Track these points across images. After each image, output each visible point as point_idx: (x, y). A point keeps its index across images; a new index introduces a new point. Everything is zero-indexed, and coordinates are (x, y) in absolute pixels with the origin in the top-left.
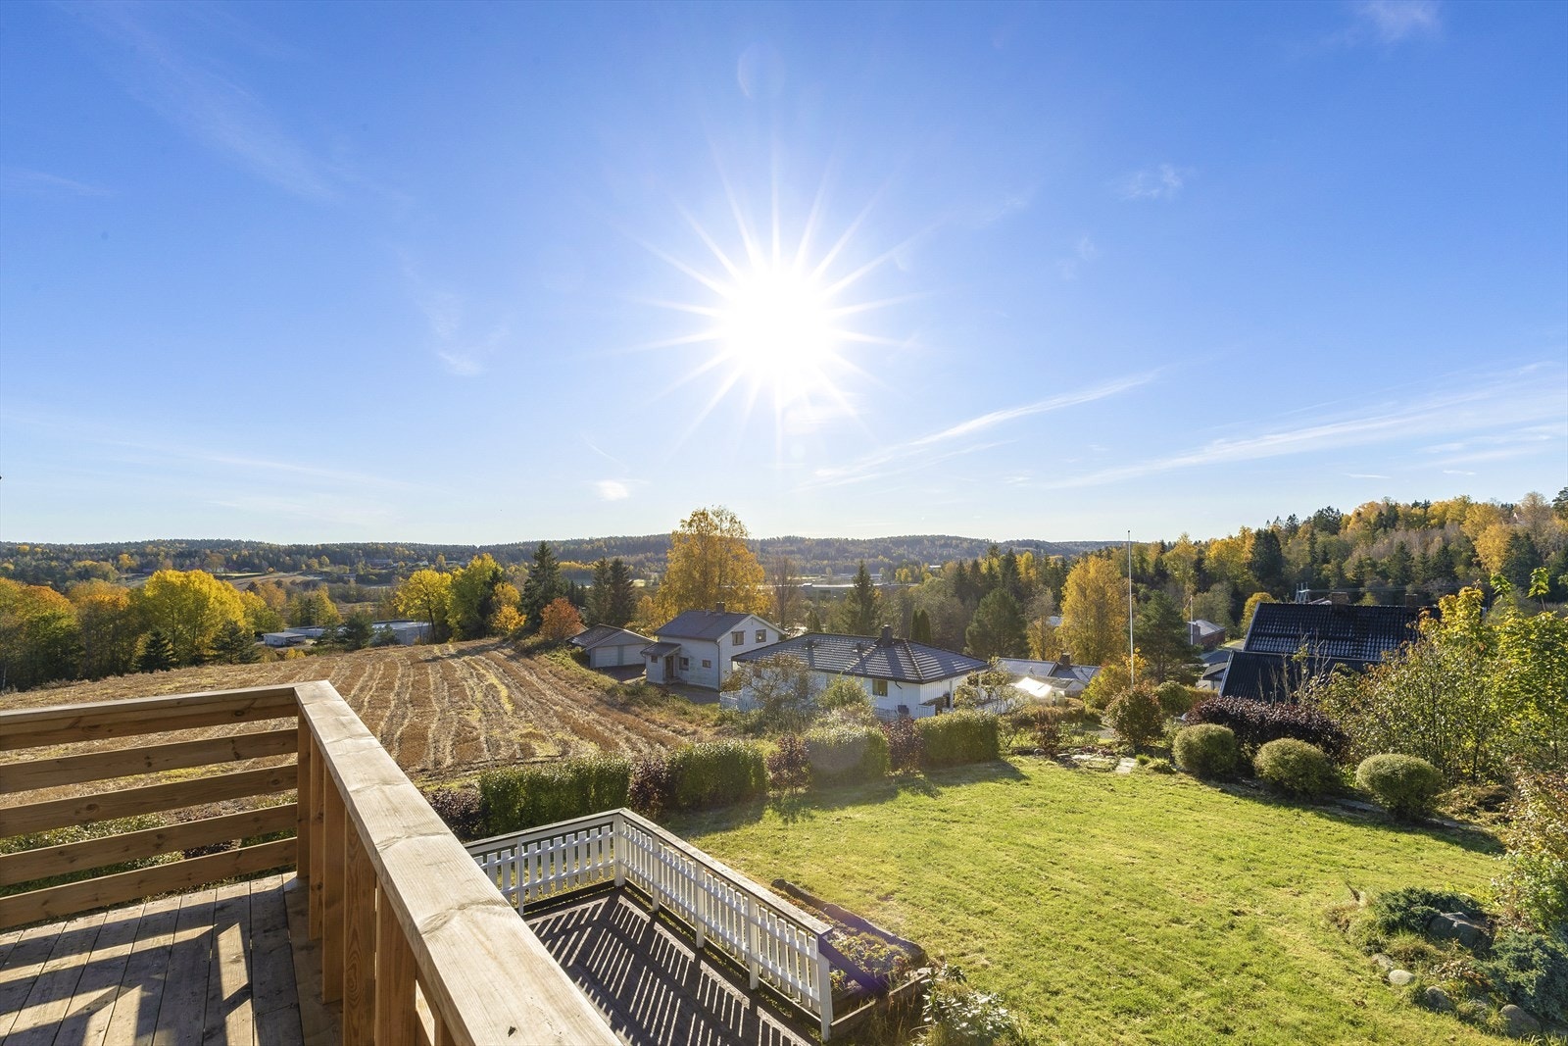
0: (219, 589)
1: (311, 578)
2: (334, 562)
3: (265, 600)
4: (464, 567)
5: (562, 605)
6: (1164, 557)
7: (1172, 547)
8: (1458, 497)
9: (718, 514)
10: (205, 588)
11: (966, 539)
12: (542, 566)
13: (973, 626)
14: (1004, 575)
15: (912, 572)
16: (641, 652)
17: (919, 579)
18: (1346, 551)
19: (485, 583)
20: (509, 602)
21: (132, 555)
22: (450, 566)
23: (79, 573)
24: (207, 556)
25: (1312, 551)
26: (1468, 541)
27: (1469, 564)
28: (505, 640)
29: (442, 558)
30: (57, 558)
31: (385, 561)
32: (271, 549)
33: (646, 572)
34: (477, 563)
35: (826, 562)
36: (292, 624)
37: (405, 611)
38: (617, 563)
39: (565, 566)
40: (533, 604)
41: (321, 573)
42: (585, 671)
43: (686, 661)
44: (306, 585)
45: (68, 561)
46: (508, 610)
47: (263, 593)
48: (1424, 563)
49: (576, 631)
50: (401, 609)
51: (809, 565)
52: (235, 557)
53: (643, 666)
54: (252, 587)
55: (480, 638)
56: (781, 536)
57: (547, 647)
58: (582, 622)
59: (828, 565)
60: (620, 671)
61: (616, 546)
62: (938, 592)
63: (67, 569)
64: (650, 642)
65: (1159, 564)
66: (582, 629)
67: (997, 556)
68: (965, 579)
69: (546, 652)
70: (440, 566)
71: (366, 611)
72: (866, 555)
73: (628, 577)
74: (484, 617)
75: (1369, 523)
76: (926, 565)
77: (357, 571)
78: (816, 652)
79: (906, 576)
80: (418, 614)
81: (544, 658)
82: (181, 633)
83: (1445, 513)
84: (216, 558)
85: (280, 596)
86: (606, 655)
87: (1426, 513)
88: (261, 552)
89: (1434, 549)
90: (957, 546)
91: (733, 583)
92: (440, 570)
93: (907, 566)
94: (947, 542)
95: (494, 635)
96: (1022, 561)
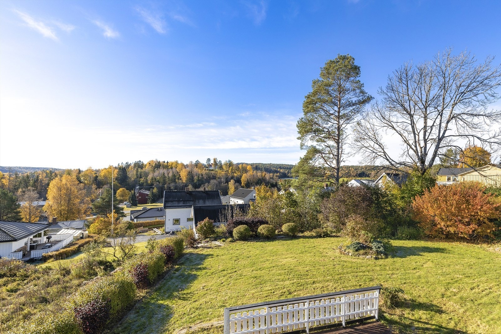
8: (176, 161)
18: (146, 175)
25: (137, 174)
26: (178, 173)
27: (178, 179)
48: (169, 179)
75: (153, 166)
83: (172, 165)
87: (167, 164)
89: (170, 175)
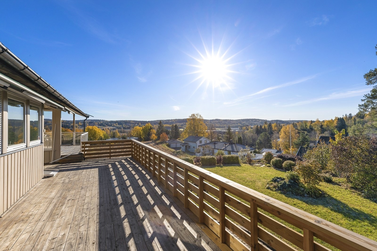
0: (98, 130)
1: (114, 128)
2: (119, 124)
3: (106, 132)
4: (144, 126)
5: (164, 134)
6: (312, 125)
7: (314, 122)
9: (197, 115)
10: (96, 130)
11: (261, 120)
12: (160, 126)
13: (258, 141)
14: (268, 129)
15: (247, 128)
16: (180, 145)
17: (248, 129)
19: (149, 129)
20: (154, 133)
21: (81, 123)
22: (142, 125)
23: (72, 126)
24: (95, 123)
28: (153, 141)
29: (140, 123)
30: (68, 123)
31: (129, 124)
32: (107, 121)
33: (183, 127)
34: (147, 125)
35: (225, 125)
36: (111, 137)
37: (133, 135)
38: (176, 125)
39: (165, 126)
40: (158, 134)
41: (116, 127)
42: (169, 148)
43: (190, 146)
44: (114, 129)
45: (70, 124)
46: (154, 135)
47: (105, 131)
49: (167, 140)
50: (132, 134)
51: (221, 126)
52: (100, 123)
53: (181, 148)
54: (103, 130)
55: (148, 141)
56: (215, 119)
57: (161, 143)
58: (169, 138)
59: (226, 126)
60: (176, 148)
61: (177, 121)
62: (251, 133)
63: (70, 125)
64: (182, 143)
65: (310, 126)
66: (168, 139)
67: (267, 124)
68: (258, 130)
69: (161, 144)
70: (140, 125)
71: (125, 135)
72: (235, 123)
73: (178, 128)
74: (149, 137)
76: (250, 126)
77: (123, 126)
78: (216, 145)
79: (245, 129)
80: (136, 136)
81: (160, 145)
82: (92, 139)
84: (96, 123)
85: (109, 131)
86: (173, 145)
88: (105, 122)
90: (258, 121)
91: (200, 130)
92: (140, 126)
93: (245, 126)
94: (256, 120)
95: (151, 140)
96: (273, 125)
